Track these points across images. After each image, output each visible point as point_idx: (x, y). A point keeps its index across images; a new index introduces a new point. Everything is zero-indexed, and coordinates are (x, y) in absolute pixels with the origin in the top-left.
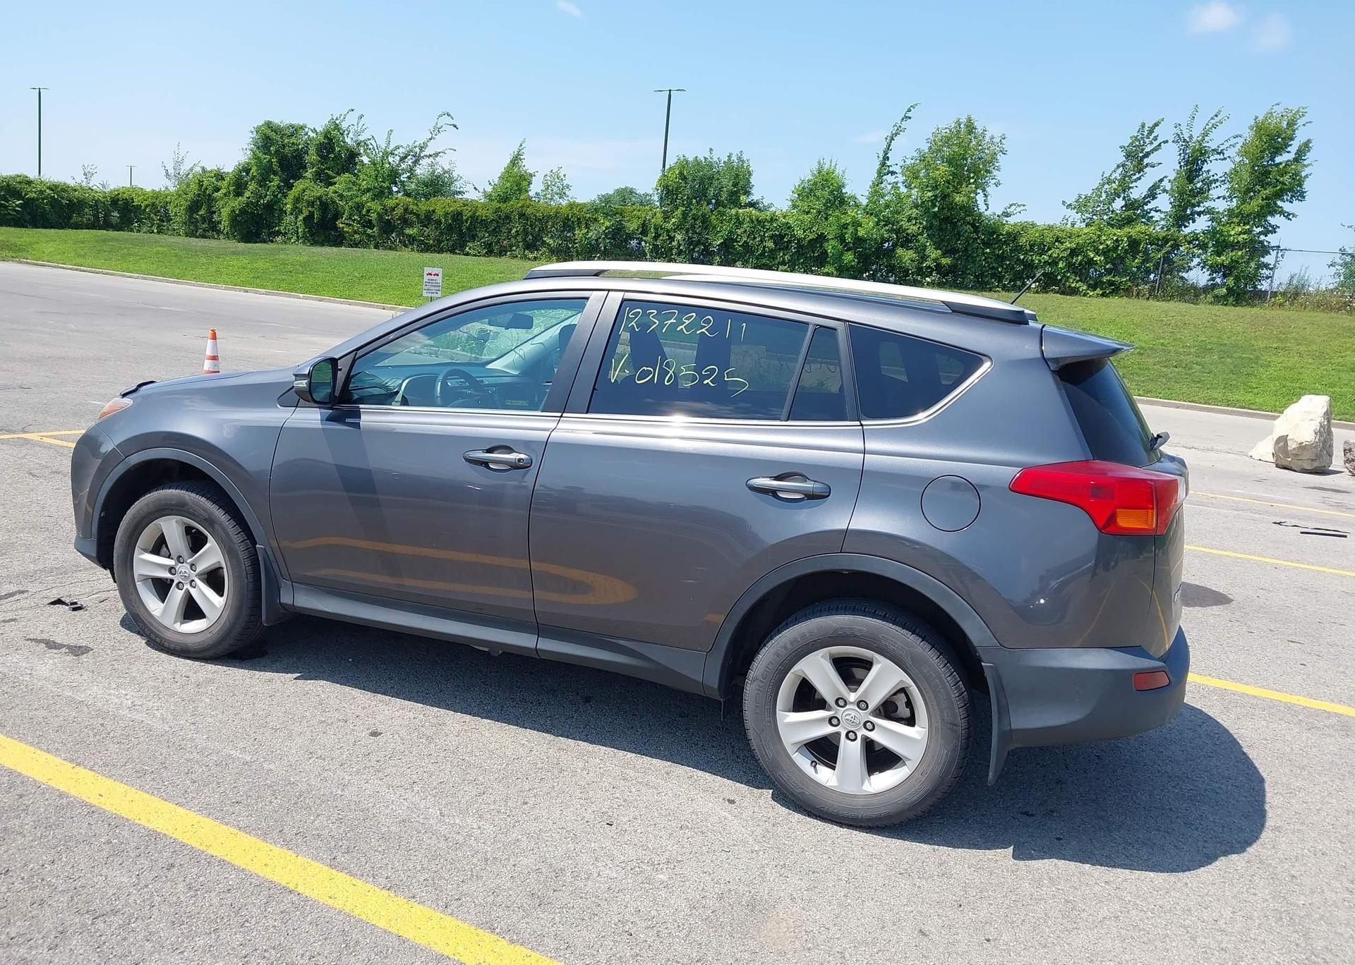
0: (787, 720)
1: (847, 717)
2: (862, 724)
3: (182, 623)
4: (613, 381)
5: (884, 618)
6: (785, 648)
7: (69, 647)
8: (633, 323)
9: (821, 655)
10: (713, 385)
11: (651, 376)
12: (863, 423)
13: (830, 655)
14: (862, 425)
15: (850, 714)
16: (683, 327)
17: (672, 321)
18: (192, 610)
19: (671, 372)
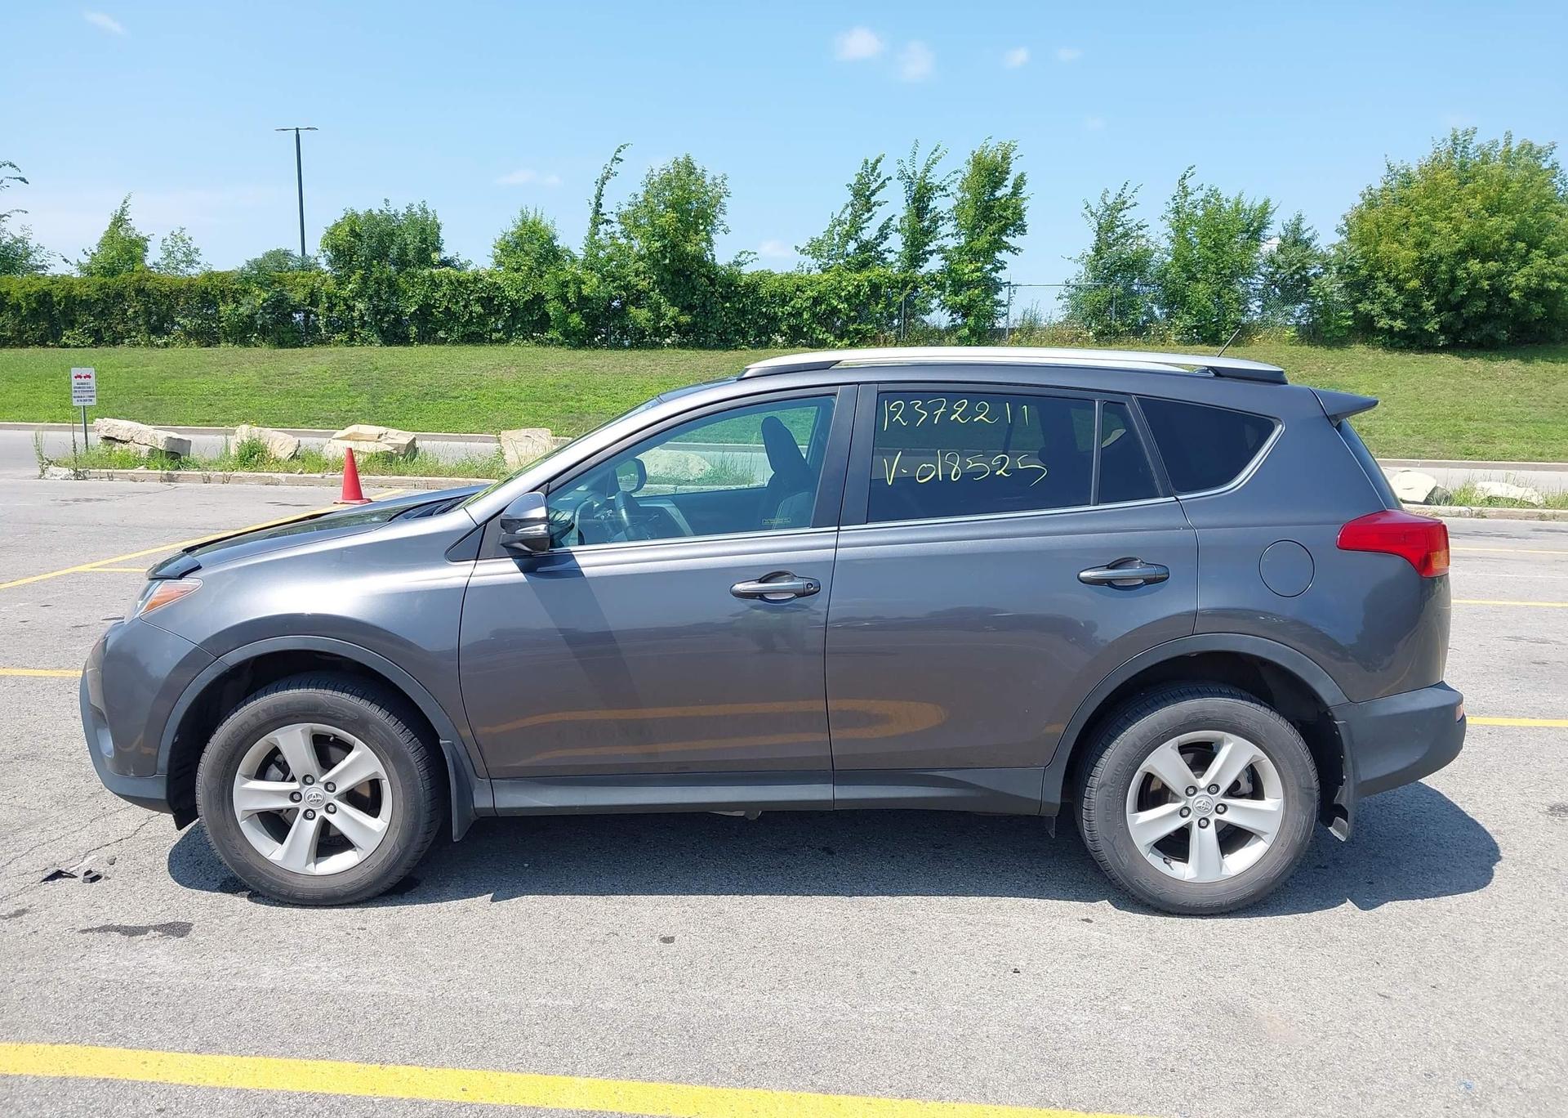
0: (1139, 821)
1: (1199, 805)
2: (1214, 808)
3: (316, 863)
4: (890, 484)
5: (1232, 696)
6: (1134, 745)
7: (156, 928)
8: (897, 417)
9: (1171, 745)
10: (1006, 475)
11: (934, 473)
12: (1179, 497)
13: (1179, 744)
14: (1177, 500)
15: (1198, 801)
16: (956, 415)
17: (942, 410)
18: (330, 842)
19: (956, 466)
